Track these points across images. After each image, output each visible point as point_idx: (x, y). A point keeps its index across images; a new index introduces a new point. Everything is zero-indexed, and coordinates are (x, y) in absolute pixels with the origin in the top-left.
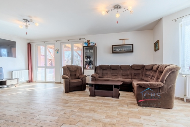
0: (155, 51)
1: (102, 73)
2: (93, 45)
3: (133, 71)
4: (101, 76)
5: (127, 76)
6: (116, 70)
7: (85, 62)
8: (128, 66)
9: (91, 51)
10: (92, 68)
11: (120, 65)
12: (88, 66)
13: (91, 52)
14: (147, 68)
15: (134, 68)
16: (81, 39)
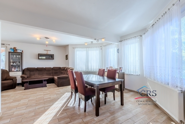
0: (66, 59)
1: (30, 74)
2: (20, 52)
3: (54, 71)
4: (28, 76)
5: (50, 74)
6: (42, 71)
7: (11, 65)
8: (50, 68)
9: (18, 56)
10: (20, 70)
11: (44, 67)
12: (14, 69)
13: (18, 58)
14: (62, 69)
15: (54, 69)
16: (4, 44)
